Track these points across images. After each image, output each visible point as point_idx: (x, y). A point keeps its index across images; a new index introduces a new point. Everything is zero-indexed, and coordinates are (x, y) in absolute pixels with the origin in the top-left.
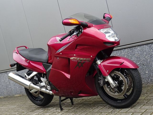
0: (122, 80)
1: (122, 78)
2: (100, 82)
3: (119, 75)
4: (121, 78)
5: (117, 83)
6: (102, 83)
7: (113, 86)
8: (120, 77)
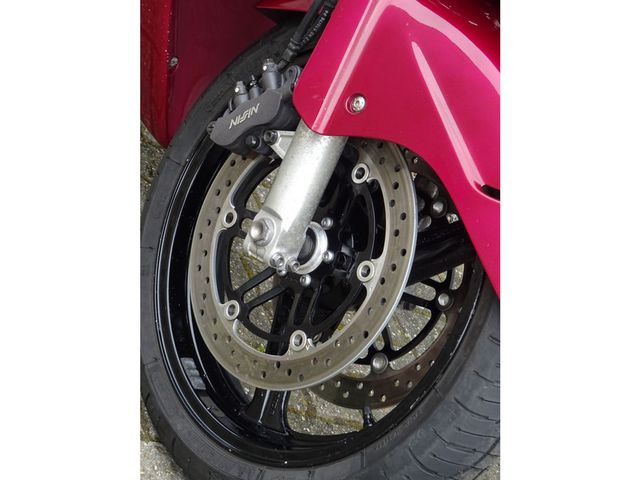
0: (364, 291)
1: (383, 281)
2: (243, 99)
3: (397, 233)
4: (372, 272)
5: (316, 260)
6: (239, 120)
7: (255, 242)
8: (377, 254)
